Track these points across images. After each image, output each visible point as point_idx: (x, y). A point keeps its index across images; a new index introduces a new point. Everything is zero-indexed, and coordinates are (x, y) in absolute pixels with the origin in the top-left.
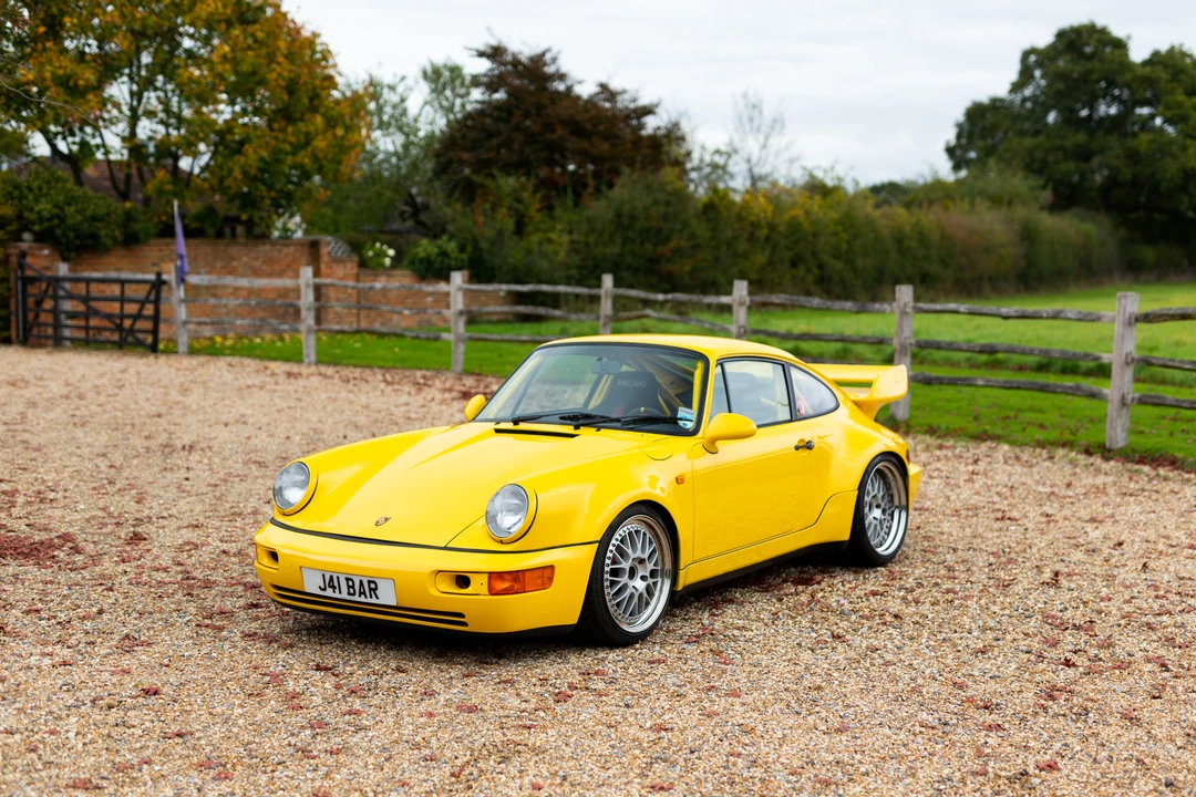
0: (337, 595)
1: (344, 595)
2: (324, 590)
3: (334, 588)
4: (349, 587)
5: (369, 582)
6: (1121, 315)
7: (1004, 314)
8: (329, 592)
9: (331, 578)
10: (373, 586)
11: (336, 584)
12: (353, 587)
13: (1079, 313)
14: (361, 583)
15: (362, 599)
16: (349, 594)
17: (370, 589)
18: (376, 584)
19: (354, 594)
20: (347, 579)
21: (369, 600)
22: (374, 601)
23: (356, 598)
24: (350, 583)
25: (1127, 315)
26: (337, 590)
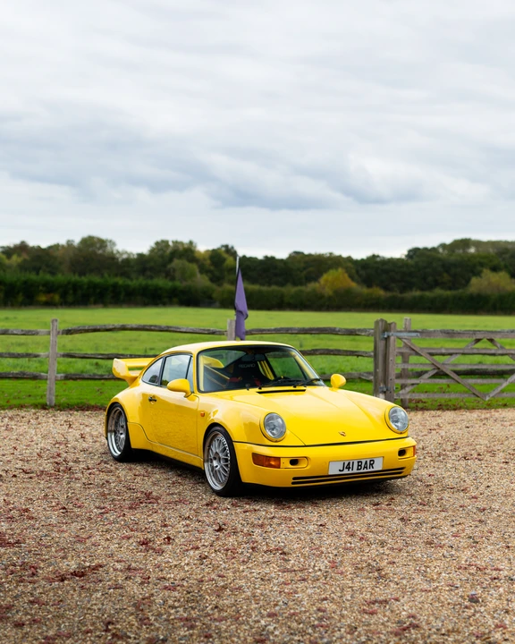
0: (351, 472)
1: (355, 471)
2: (343, 470)
3: (349, 468)
4: (358, 466)
5: (370, 461)
6: (54, 330)
8: (346, 471)
9: (349, 464)
10: (372, 462)
11: (351, 465)
12: (361, 465)
14: (366, 462)
15: (365, 470)
16: (358, 469)
17: (370, 464)
18: (374, 461)
19: (361, 469)
20: (358, 462)
21: (369, 470)
22: (371, 470)
23: (362, 471)
24: (360, 463)
25: (58, 330)
26: (351, 470)
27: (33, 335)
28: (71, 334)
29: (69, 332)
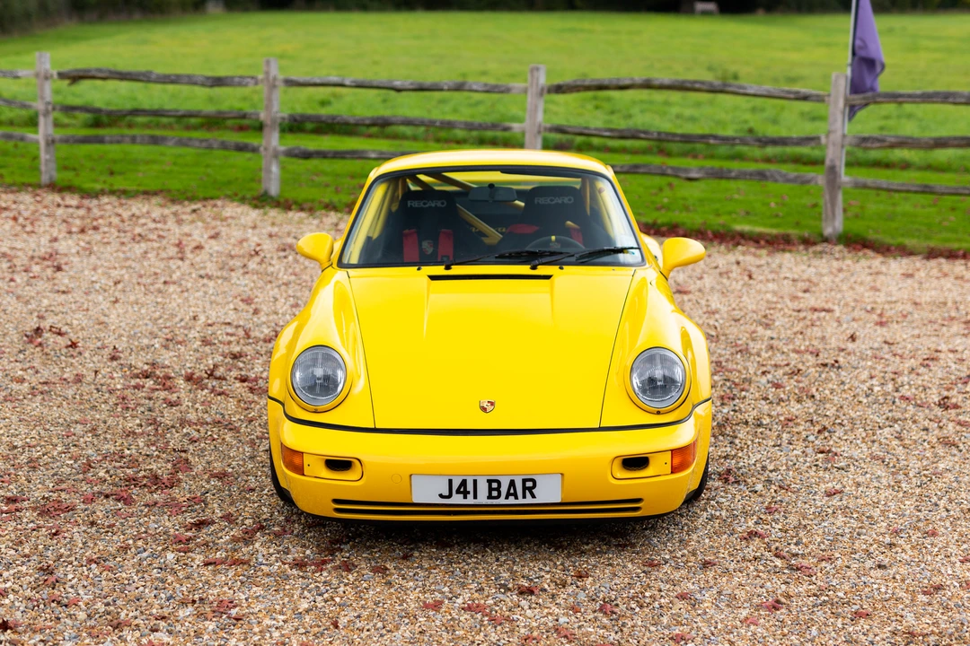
0: (470, 500)
1: (482, 498)
2: (450, 496)
3: (465, 494)
4: (491, 489)
5: (524, 481)
6: (534, 86)
7: (400, 87)
8: (457, 499)
9: (464, 483)
10: (529, 484)
11: (470, 487)
12: (498, 489)
13: (486, 85)
14: (512, 483)
15: (512, 500)
16: (490, 497)
17: (524, 488)
18: (534, 482)
19: (499, 496)
20: (490, 482)
21: (521, 501)
22: (529, 500)
23: (502, 501)
24: (495, 485)
25: (540, 87)
26: (470, 496)
27: (502, 92)
28: (564, 92)
29: (559, 89)
